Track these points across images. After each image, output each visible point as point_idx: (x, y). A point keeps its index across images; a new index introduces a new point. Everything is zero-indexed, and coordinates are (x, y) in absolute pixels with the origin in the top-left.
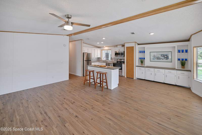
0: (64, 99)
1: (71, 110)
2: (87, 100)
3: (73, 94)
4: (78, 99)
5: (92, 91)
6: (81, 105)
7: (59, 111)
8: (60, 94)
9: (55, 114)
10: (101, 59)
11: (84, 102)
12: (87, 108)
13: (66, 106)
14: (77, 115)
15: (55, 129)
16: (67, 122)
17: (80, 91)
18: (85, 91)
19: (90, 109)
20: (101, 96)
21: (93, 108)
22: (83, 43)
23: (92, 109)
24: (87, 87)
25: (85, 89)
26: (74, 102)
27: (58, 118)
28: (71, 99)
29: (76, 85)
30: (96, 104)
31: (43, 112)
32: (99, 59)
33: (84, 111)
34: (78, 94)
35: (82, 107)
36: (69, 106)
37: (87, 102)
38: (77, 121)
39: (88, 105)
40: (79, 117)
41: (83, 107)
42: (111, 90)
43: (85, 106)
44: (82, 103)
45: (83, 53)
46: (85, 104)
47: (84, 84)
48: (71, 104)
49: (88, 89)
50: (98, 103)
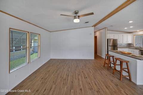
0: (82, 72)
1: (81, 82)
2: (98, 81)
3: (90, 71)
4: (91, 76)
5: (108, 75)
6: (90, 83)
7: (74, 79)
8: (82, 67)
9: (71, 79)
10: (133, 45)
11: (94, 82)
12: (93, 88)
13: (80, 77)
14: (82, 89)
15: (65, 89)
16: (73, 89)
17: (97, 71)
18: (101, 72)
19: (94, 91)
20: (115, 85)
21: (99, 91)
22: (107, 30)
23: (97, 92)
24: (105, 70)
25: (102, 70)
26: (87, 77)
27: (71, 83)
28: (86, 74)
29: (97, 65)
30: (104, 90)
31: (67, 75)
32: (129, 46)
33: (89, 90)
34: (93, 73)
35: (89, 85)
36: (82, 78)
37: (96, 83)
38: (79, 93)
39: (95, 86)
40: (83, 91)
41: (91, 85)
42: (135, 84)
43: (93, 85)
44: (92, 82)
45: (108, 40)
46: (94, 84)
47: (104, 66)
48: (84, 77)
49: (105, 72)
50: (107, 90)
